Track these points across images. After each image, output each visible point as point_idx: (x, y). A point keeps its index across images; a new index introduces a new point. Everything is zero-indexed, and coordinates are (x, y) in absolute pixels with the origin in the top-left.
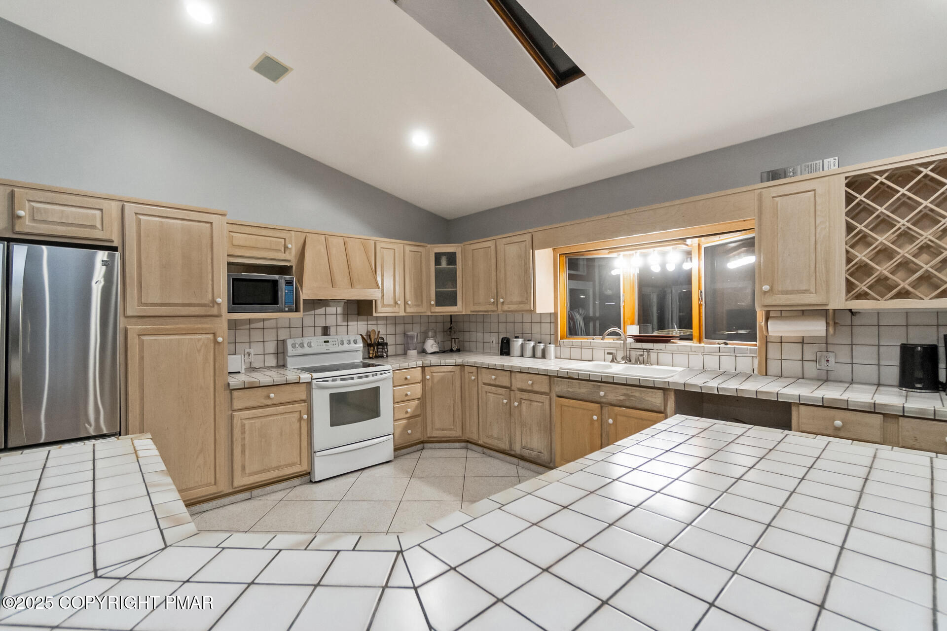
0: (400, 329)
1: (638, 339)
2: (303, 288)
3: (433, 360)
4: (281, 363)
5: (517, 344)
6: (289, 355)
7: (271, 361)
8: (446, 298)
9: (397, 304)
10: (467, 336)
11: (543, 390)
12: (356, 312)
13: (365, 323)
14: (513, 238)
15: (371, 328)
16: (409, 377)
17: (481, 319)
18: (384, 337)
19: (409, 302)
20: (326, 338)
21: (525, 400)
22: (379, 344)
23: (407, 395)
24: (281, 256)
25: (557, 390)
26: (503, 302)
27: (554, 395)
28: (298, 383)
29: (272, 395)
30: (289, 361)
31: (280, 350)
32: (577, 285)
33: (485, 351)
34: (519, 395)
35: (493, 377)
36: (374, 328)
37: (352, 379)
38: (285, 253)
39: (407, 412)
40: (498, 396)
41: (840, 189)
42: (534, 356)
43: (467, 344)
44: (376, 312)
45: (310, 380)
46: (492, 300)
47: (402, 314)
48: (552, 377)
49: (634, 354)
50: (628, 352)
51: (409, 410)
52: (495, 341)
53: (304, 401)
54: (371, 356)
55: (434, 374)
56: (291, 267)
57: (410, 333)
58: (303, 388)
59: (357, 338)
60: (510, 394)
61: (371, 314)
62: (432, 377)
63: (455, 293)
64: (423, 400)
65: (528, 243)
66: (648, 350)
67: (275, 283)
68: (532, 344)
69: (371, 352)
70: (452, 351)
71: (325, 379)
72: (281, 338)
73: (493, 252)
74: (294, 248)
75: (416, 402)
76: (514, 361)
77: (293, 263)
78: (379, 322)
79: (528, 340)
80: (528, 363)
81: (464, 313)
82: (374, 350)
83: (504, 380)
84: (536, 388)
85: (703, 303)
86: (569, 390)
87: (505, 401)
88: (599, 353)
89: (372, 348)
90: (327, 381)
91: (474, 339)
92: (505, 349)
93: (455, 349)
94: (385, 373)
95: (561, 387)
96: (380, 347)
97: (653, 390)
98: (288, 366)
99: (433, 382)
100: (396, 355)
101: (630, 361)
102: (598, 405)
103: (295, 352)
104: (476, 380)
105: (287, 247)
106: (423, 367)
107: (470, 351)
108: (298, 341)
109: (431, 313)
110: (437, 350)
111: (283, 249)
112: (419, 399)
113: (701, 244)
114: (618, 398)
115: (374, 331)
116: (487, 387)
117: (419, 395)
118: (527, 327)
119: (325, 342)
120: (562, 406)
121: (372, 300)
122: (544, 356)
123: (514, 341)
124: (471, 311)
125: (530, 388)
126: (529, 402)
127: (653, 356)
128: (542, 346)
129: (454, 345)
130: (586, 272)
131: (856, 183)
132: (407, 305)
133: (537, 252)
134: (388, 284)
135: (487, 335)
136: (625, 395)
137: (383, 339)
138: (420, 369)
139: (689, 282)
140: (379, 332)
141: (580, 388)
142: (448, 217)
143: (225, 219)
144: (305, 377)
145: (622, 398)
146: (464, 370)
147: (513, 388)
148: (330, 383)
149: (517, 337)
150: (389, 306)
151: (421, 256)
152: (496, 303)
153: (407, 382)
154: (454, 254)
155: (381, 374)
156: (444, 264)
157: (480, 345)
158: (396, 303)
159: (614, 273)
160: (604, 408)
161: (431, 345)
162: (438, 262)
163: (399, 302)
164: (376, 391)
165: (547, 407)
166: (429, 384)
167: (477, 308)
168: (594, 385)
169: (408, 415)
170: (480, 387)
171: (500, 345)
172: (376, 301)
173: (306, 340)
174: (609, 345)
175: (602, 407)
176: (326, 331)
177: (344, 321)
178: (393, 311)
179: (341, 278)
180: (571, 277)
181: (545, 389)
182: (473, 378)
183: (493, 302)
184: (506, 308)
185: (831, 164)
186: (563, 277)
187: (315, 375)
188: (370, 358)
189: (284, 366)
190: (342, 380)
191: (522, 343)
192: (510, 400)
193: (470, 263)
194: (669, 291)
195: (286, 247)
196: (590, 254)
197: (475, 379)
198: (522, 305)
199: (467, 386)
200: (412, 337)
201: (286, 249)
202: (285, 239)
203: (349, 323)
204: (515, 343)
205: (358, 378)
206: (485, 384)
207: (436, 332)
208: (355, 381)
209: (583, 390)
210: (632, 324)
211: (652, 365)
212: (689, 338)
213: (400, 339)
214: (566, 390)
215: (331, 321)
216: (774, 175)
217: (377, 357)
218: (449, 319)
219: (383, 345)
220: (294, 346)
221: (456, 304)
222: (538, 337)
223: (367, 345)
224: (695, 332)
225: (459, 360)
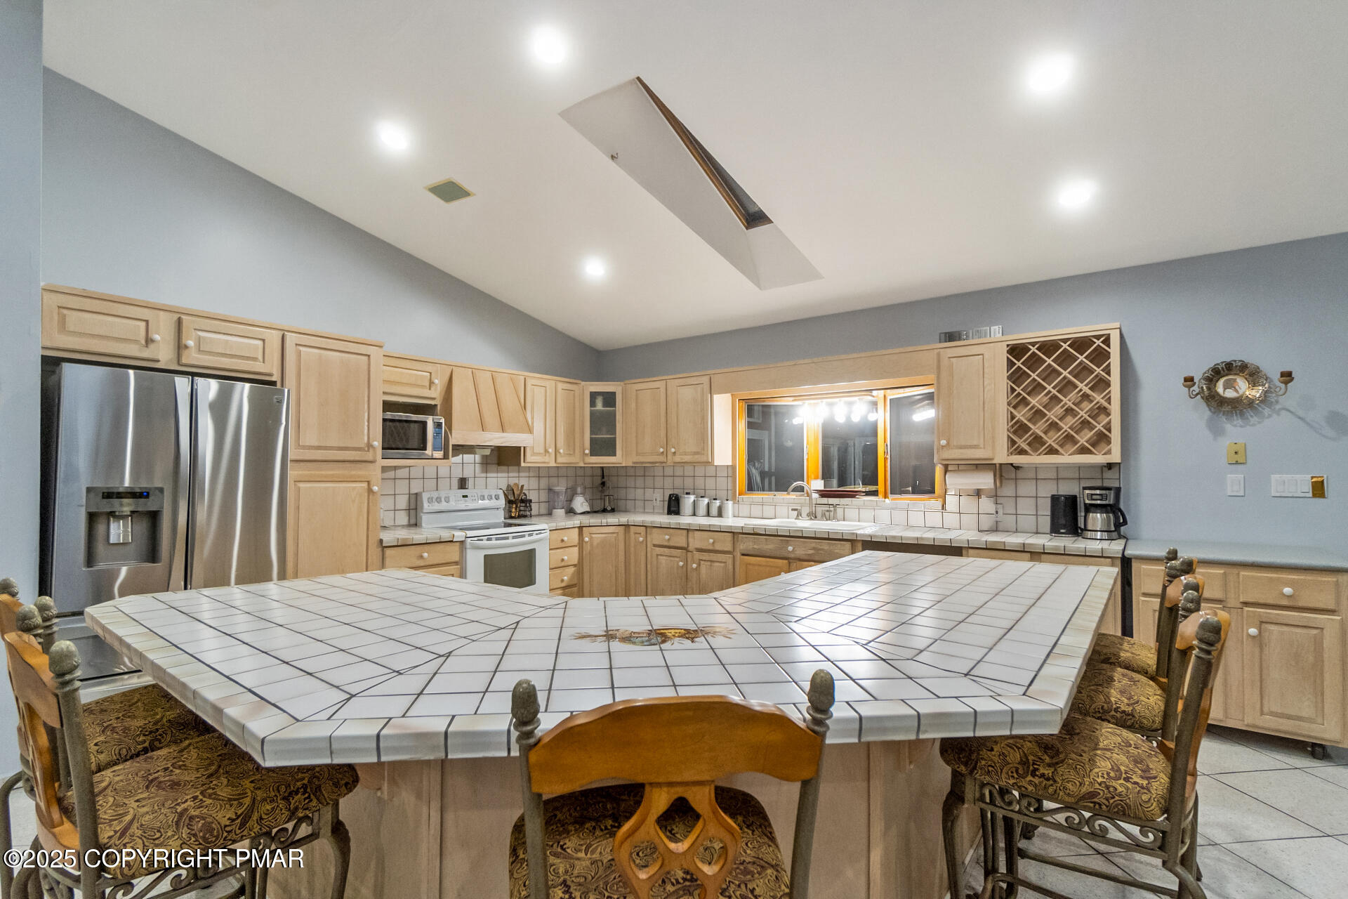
0: (544, 482)
1: (824, 494)
2: (453, 431)
3: (586, 520)
4: (413, 521)
5: (688, 502)
6: (425, 511)
7: (403, 518)
8: (603, 446)
9: (548, 452)
10: (622, 493)
11: (726, 549)
12: (496, 462)
13: (505, 475)
14: (688, 380)
15: (512, 481)
16: (565, 539)
17: (642, 472)
18: (526, 492)
19: (561, 451)
20: (464, 492)
21: (705, 560)
22: (522, 501)
23: (563, 560)
24: (426, 393)
25: (742, 547)
26: (674, 453)
27: (737, 554)
28: (452, 541)
29: (426, 555)
30: (425, 519)
31: (413, 506)
32: (756, 434)
33: (646, 511)
34: (697, 555)
35: (667, 537)
36: (516, 481)
37: (507, 538)
38: (430, 389)
39: (562, 581)
40: (672, 559)
41: (1003, 355)
42: (708, 514)
43: (621, 503)
44: (524, 462)
45: (464, 539)
46: (662, 450)
47: (553, 464)
48: (735, 534)
49: (820, 510)
50: (814, 508)
51: (565, 578)
52: (659, 497)
53: (456, 563)
54: (513, 515)
55: (594, 536)
56: (436, 405)
57: (557, 489)
58: (456, 547)
59: (498, 493)
60: (687, 556)
61: (518, 464)
62: (591, 538)
63: (614, 440)
64: (579, 566)
65: (706, 387)
66: (835, 506)
67: (424, 424)
68: (706, 501)
69: (513, 510)
70: (604, 511)
71: (479, 538)
72: (414, 491)
73: (663, 396)
74: (440, 383)
75: (572, 570)
76: (685, 520)
77: (438, 402)
78: (521, 474)
79: (702, 497)
80: (703, 521)
81: (624, 465)
82: (516, 509)
83: (680, 540)
84: (718, 547)
85: (889, 457)
86: (755, 547)
87: (681, 564)
88: (782, 510)
89: (514, 506)
90: (482, 540)
91: (631, 496)
92: (674, 506)
93: (609, 508)
94: (541, 533)
95: (746, 544)
96: (522, 505)
97: (842, 542)
98: (423, 525)
99: (592, 545)
100: (539, 515)
101: (816, 517)
102: (786, 561)
103: (431, 508)
104: (645, 542)
105: (433, 383)
106: (581, 528)
107: (626, 511)
108: (435, 495)
109: (585, 464)
110: (588, 509)
111: (427, 384)
112: (575, 565)
113: (887, 396)
114: (806, 552)
115: (516, 484)
116: (657, 549)
117: (575, 561)
118: (699, 482)
119: (464, 496)
120: (748, 564)
121: (520, 447)
122: (720, 515)
123: (684, 498)
124: (634, 463)
125: (711, 548)
126: (709, 563)
127: (840, 511)
128: (718, 503)
129: (607, 504)
130: (761, 419)
131: (1016, 351)
132: (558, 455)
133: (715, 397)
134: (538, 426)
135: (649, 492)
136: (814, 549)
137: (525, 495)
138: (577, 530)
139: (875, 434)
140: (522, 486)
141: (767, 544)
142: (601, 349)
143: (382, 352)
144: (459, 535)
145: (811, 552)
146: (629, 532)
147: (691, 548)
148: (485, 542)
149: (688, 494)
150: (539, 454)
151: (574, 395)
152: (665, 454)
153: (563, 546)
154: (614, 394)
155: (537, 534)
156: (599, 406)
157: (639, 504)
158: (546, 451)
159: (796, 421)
160: (791, 564)
161: (580, 504)
162: (593, 404)
163: (550, 450)
164: (531, 554)
165: (731, 567)
166: (587, 548)
167: (642, 459)
168: (782, 540)
169: (563, 585)
170: (649, 549)
171: (666, 503)
172: (524, 447)
173: (443, 494)
174: (792, 501)
175: (790, 563)
176: (463, 483)
177: (483, 472)
178: (543, 460)
179: (491, 417)
180: (750, 425)
181: (728, 547)
182: (641, 539)
183: (663, 452)
184: (677, 459)
185: (996, 332)
186: (742, 425)
187: (470, 533)
188: (511, 517)
189: (416, 525)
190: (497, 539)
191: (694, 501)
192: (687, 561)
193: (633, 405)
194: (851, 443)
195: (431, 383)
196: (772, 401)
197: (643, 541)
198: (696, 456)
199: (632, 549)
200: (558, 493)
201: (432, 385)
202: (431, 373)
203: (489, 475)
204: (686, 500)
205: (514, 538)
206: (655, 546)
207: (585, 488)
208: (510, 541)
209: (770, 546)
210: (816, 478)
211: (838, 521)
212: (875, 493)
213: (544, 496)
214: (751, 547)
215: (468, 473)
216: (951, 337)
217: (520, 517)
218: (599, 473)
219: (527, 502)
220: (430, 500)
221: (614, 455)
222: (713, 493)
223: (510, 502)
224: (881, 487)
225: (623, 519)
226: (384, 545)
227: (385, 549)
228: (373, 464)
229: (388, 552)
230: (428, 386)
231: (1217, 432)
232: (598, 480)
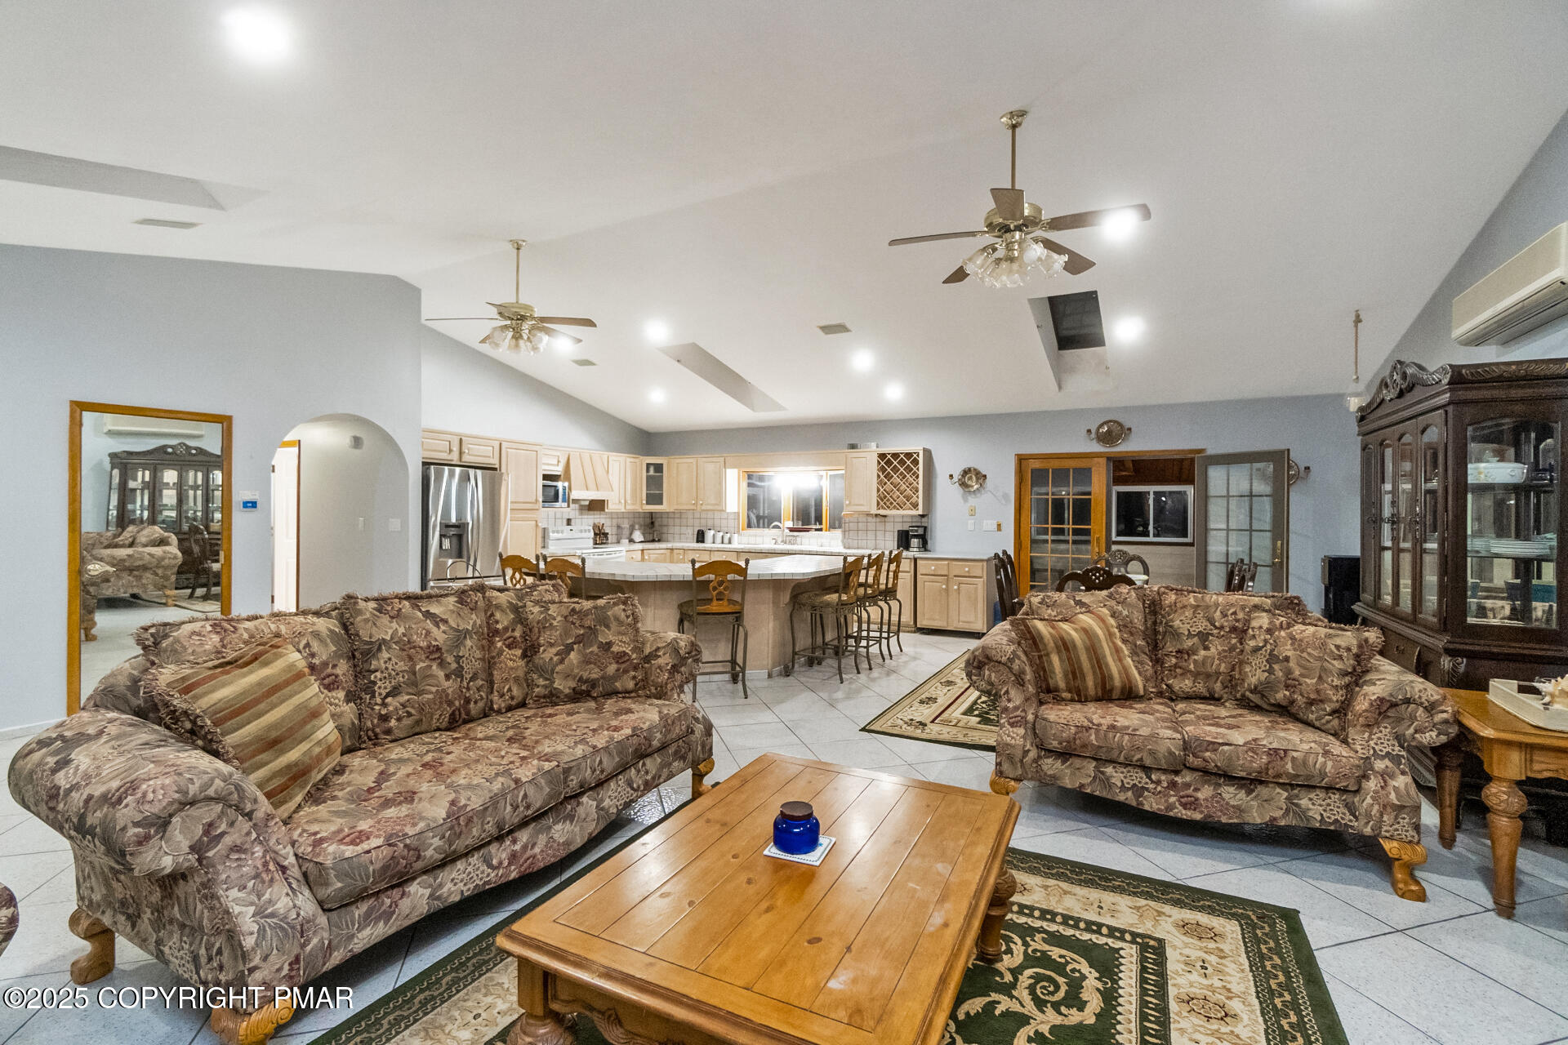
0: (618, 522)
1: (792, 530)
2: (570, 491)
3: (641, 546)
4: (544, 544)
5: (709, 535)
8: (655, 498)
9: (621, 503)
10: (665, 530)
12: (590, 509)
13: (597, 517)
14: (710, 458)
15: (597, 521)
17: (679, 514)
18: (605, 528)
19: (628, 502)
20: (571, 527)
24: (556, 468)
26: (702, 504)
31: (543, 536)
32: (753, 491)
33: (682, 540)
36: (601, 520)
38: (560, 467)
41: (876, 458)
42: (722, 542)
43: (664, 536)
44: (606, 509)
47: (623, 510)
48: (738, 552)
49: (788, 539)
50: (785, 537)
52: (691, 533)
54: (598, 541)
56: (561, 475)
57: (623, 526)
59: (589, 528)
61: (603, 510)
63: (662, 495)
65: (722, 464)
66: (797, 536)
67: (557, 487)
68: (721, 534)
69: (598, 539)
70: (653, 541)
73: (695, 466)
74: (563, 461)
76: (708, 545)
77: (564, 474)
78: (606, 517)
79: (718, 531)
80: (718, 546)
81: (667, 511)
88: (767, 539)
89: (598, 536)
91: (671, 531)
92: (701, 537)
93: (658, 539)
96: (603, 535)
98: (550, 547)
100: (616, 542)
101: (786, 542)
106: (643, 550)
107: (669, 540)
109: (642, 510)
110: (643, 539)
113: (828, 474)
115: (599, 523)
118: (717, 522)
119: (571, 530)
121: (605, 500)
122: (730, 543)
123: (707, 531)
124: (675, 510)
127: (799, 539)
128: (728, 535)
129: (655, 536)
131: (882, 456)
133: (728, 470)
134: (615, 487)
135: (683, 529)
137: (604, 530)
138: (639, 552)
139: (822, 491)
140: (602, 524)
142: (651, 431)
146: (673, 552)
149: (709, 529)
150: (615, 504)
151: (636, 465)
152: (696, 504)
154: (661, 465)
156: (652, 472)
157: (677, 536)
159: (776, 486)
161: (638, 536)
162: (648, 471)
167: (680, 507)
171: (695, 535)
172: (607, 500)
173: (559, 528)
174: (773, 534)
176: (569, 522)
177: (580, 516)
178: (617, 508)
179: (591, 483)
180: (750, 485)
183: (694, 503)
184: (704, 507)
185: (873, 445)
186: (744, 484)
189: (545, 546)
191: (714, 533)
193: (675, 473)
196: (762, 473)
198: (716, 507)
200: (624, 529)
201: (559, 463)
202: (559, 456)
204: (708, 533)
207: (641, 525)
210: (788, 520)
212: (821, 530)
213: (615, 531)
215: (572, 516)
216: (853, 447)
217: (602, 543)
218: (648, 515)
219: (606, 535)
220: (553, 532)
221: (661, 503)
222: (726, 529)
223: (595, 534)
224: (824, 526)
225: (669, 545)
228: (539, 510)
230: (556, 464)
231: (966, 501)
232: (648, 521)
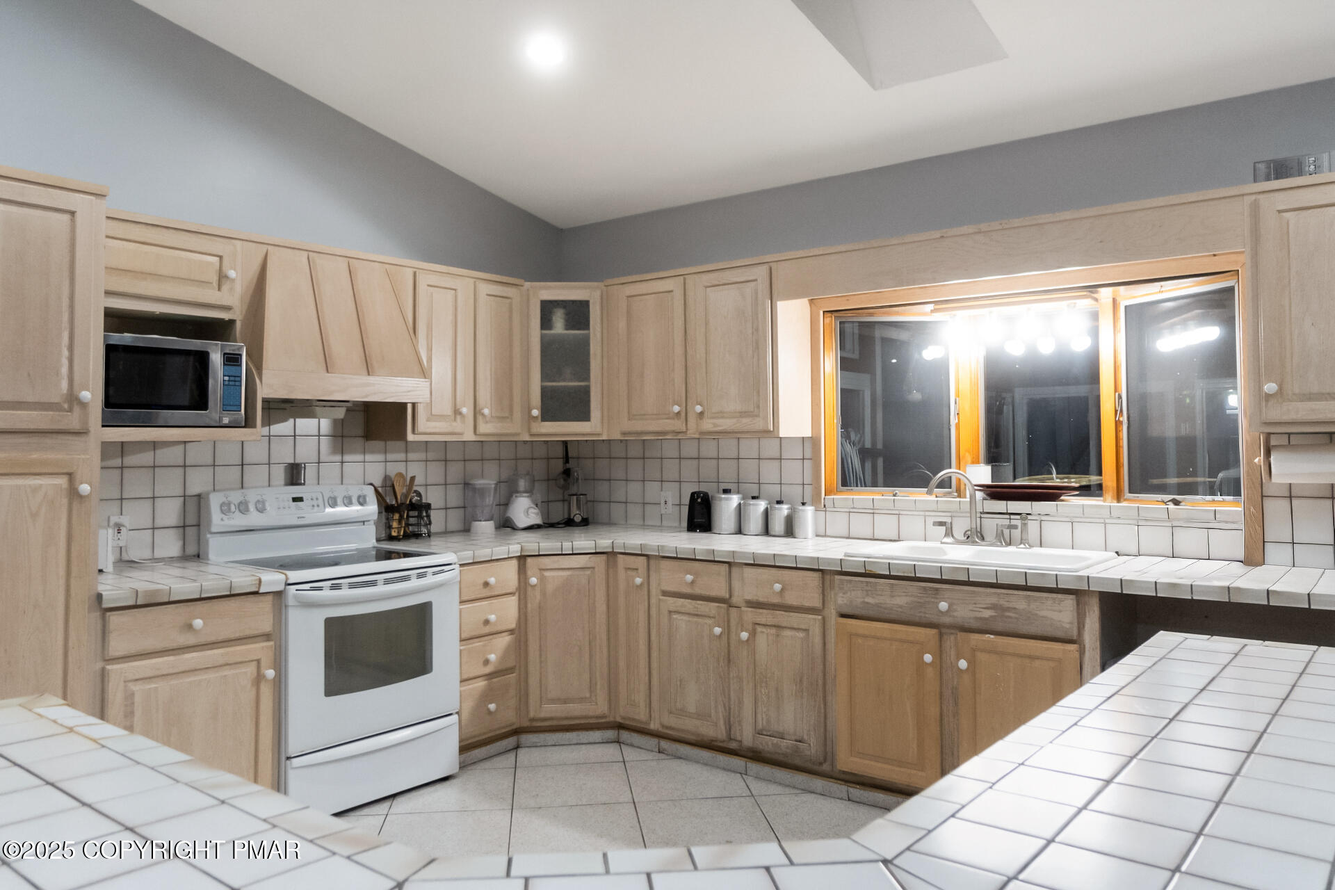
0: (455, 471)
1: (995, 492)
2: (264, 372)
3: (535, 542)
4: (191, 550)
5: (727, 506)
6: (214, 529)
7: (170, 545)
8: (566, 402)
9: (460, 413)
10: (602, 490)
11: (807, 604)
12: (360, 431)
13: (380, 457)
14: (727, 273)
15: (393, 470)
16: (492, 580)
18: (421, 490)
19: (486, 411)
20: (296, 491)
21: (765, 625)
22: (413, 506)
23: (487, 622)
24: (210, 295)
25: (840, 601)
26: (702, 414)
27: (831, 613)
28: (256, 593)
29: (198, 623)
30: (215, 546)
31: (191, 520)
33: (646, 523)
34: (750, 615)
35: (689, 578)
36: (400, 468)
37: (373, 583)
38: (219, 290)
39: (487, 662)
40: (700, 620)
42: (767, 531)
44: (413, 432)
45: (280, 587)
46: (676, 409)
47: (469, 436)
48: (828, 574)
49: (990, 525)
50: (978, 519)
51: (492, 657)
52: (674, 500)
53: (267, 637)
54: (394, 534)
55: (547, 574)
56: (232, 322)
57: (479, 482)
58: (266, 604)
59: (365, 492)
60: (728, 615)
61: (402, 435)
62: (542, 579)
63: (586, 392)
64: (520, 633)
65: (763, 286)
66: (1024, 516)
67: (203, 358)
68: (762, 505)
69: (395, 524)
70: (569, 523)
71: (315, 584)
72: (193, 489)
73: (679, 304)
74: (240, 277)
75: (504, 641)
76: (722, 542)
77: (237, 315)
78: (411, 456)
79: (754, 498)
80: (755, 545)
81: (604, 437)
82: (400, 521)
83: (715, 584)
84: (791, 599)
85: (1124, 419)
86: (867, 600)
87: (718, 630)
88: (913, 524)
89: (397, 516)
90: (320, 589)
91: (619, 495)
92: (700, 516)
93: (578, 519)
94: (442, 572)
95: (849, 596)
96: (412, 513)
97: (1054, 595)
98: (212, 556)
99: (544, 593)
100: (446, 533)
101: (983, 539)
102: (934, 631)
103: (227, 522)
104: (646, 585)
105: (226, 277)
106: (522, 559)
107: (610, 523)
108: (236, 497)
109: (531, 435)
110: (538, 521)
111: (215, 279)
112: (511, 632)
113: (1118, 299)
114: (979, 615)
115: (400, 475)
116: (671, 600)
117: (511, 622)
118: (749, 469)
119: (295, 500)
120: (852, 635)
121: (404, 405)
122: (790, 531)
123: (721, 499)
124: (624, 434)
125: (776, 600)
126: (773, 631)
127: (1033, 526)
128: (784, 509)
129: (574, 511)
130: (857, 352)
132: (480, 418)
133: (780, 304)
134: (441, 367)
135: (652, 489)
136: (994, 607)
137: (419, 495)
138: (515, 563)
139: (1094, 375)
140: (413, 478)
141: (892, 596)
142: (559, 223)
143: (103, 207)
144: (272, 579)
145: (987, 614)
146: (615, 564)
147: (735, 600)
148: (327, 594)
149: (726, 491)
150: (441, 417)
151: (511, 305)
152: (683, 415)
153: (488, 593)
154: (585, 304)
155: (434, 574)
156: (559, 327)
157: (634, 510)
158: (457, 412)
159: (930, 353)
160: (945, 637)
161: (524, 510)
162: (546, 322)
163: (464, 410)
164: (422, 614)
165: (817, 640)
166: (535, 598)
167: (638, 426)
168: (924, 588)
169: (488, 670)
170: (653, 601)
171: (685, 510)
172: (414, 405)
173: (252, 496)
174: (934, 507)
175: (941, 635)
176: (294, 474)
177: (334, 452)
178: (449, 430)
179: (343, 345)
181: (813, 600)
182: (638, 581)
183: (679, 413)
184: (708, 425)
186: (830, 363)
187: (295, 576)
188: (391, 538)
189: (198, 556)
190: (352, 586)
191: (740, 504)
192: (729, 626)
193: (622, 324)
195: (222, 277)
196: (885, 313)
197: (642, 584)
198: (745, 420)
199: (622, 600)
200: (482, 492)
201: (223, 280)
202: (221, 257)
203: (347, 458)
204: (724, 503)
205: (387, 582)
206: (665, 593)
207: (533, 481)
208: (381, 589)
209: (900, 599)
210: (975, 461)
211: (1031, 546)
212: (1098, 491)
213: (455, 496)
214: (860, 600)
215: (305, 452)
216: (1280, 168)
217: (408, 536)
218: (559, 452)
219: (421, 508)
220: (225, 508)
221: (585, 417)
222: (775, 490)
223: (387, 509)
224: (1108, 479)
225: (604, 540)
226: (105, 605)
227: (108, 614)
228: (83, 438)
229: (114, 618)
230: (215, 285)
232: (559, 466)
